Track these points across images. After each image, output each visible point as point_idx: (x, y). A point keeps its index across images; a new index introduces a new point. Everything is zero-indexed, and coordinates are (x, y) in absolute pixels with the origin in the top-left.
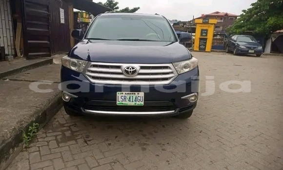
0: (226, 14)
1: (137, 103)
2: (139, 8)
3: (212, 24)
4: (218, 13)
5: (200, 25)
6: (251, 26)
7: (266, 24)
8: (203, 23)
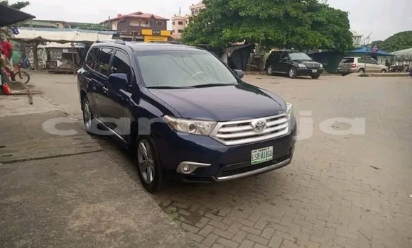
0: (153, 17)
1: (268, 158)
2: (28, 3)
3: (165, 36)
4: (140, 13)
5: (150, 38)
6: (204, 38)
7: (221, 36)
8: (153, 35)
